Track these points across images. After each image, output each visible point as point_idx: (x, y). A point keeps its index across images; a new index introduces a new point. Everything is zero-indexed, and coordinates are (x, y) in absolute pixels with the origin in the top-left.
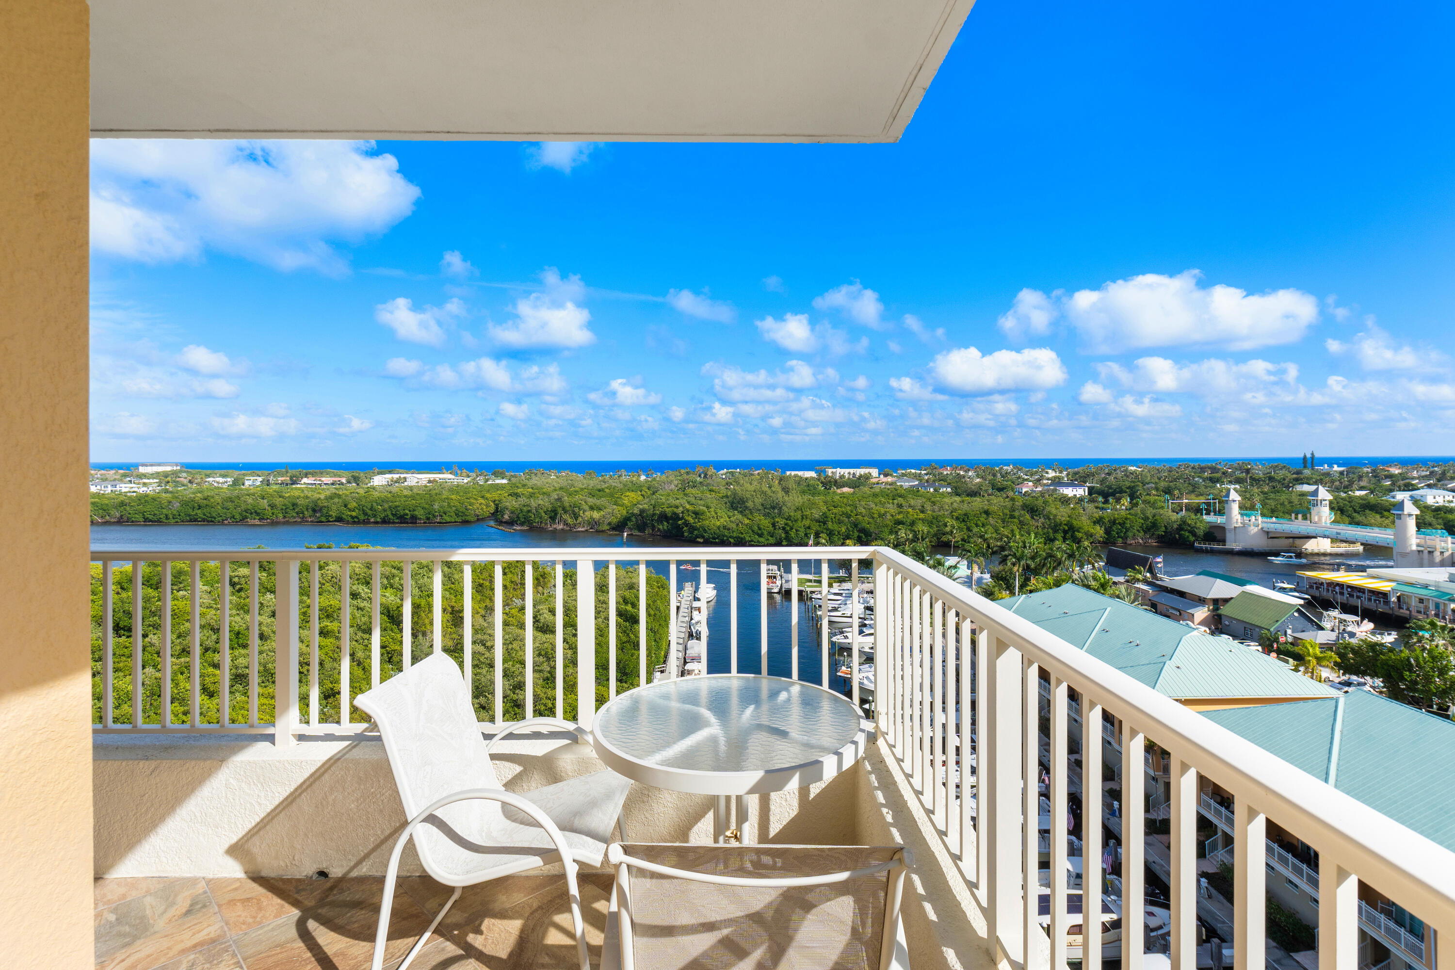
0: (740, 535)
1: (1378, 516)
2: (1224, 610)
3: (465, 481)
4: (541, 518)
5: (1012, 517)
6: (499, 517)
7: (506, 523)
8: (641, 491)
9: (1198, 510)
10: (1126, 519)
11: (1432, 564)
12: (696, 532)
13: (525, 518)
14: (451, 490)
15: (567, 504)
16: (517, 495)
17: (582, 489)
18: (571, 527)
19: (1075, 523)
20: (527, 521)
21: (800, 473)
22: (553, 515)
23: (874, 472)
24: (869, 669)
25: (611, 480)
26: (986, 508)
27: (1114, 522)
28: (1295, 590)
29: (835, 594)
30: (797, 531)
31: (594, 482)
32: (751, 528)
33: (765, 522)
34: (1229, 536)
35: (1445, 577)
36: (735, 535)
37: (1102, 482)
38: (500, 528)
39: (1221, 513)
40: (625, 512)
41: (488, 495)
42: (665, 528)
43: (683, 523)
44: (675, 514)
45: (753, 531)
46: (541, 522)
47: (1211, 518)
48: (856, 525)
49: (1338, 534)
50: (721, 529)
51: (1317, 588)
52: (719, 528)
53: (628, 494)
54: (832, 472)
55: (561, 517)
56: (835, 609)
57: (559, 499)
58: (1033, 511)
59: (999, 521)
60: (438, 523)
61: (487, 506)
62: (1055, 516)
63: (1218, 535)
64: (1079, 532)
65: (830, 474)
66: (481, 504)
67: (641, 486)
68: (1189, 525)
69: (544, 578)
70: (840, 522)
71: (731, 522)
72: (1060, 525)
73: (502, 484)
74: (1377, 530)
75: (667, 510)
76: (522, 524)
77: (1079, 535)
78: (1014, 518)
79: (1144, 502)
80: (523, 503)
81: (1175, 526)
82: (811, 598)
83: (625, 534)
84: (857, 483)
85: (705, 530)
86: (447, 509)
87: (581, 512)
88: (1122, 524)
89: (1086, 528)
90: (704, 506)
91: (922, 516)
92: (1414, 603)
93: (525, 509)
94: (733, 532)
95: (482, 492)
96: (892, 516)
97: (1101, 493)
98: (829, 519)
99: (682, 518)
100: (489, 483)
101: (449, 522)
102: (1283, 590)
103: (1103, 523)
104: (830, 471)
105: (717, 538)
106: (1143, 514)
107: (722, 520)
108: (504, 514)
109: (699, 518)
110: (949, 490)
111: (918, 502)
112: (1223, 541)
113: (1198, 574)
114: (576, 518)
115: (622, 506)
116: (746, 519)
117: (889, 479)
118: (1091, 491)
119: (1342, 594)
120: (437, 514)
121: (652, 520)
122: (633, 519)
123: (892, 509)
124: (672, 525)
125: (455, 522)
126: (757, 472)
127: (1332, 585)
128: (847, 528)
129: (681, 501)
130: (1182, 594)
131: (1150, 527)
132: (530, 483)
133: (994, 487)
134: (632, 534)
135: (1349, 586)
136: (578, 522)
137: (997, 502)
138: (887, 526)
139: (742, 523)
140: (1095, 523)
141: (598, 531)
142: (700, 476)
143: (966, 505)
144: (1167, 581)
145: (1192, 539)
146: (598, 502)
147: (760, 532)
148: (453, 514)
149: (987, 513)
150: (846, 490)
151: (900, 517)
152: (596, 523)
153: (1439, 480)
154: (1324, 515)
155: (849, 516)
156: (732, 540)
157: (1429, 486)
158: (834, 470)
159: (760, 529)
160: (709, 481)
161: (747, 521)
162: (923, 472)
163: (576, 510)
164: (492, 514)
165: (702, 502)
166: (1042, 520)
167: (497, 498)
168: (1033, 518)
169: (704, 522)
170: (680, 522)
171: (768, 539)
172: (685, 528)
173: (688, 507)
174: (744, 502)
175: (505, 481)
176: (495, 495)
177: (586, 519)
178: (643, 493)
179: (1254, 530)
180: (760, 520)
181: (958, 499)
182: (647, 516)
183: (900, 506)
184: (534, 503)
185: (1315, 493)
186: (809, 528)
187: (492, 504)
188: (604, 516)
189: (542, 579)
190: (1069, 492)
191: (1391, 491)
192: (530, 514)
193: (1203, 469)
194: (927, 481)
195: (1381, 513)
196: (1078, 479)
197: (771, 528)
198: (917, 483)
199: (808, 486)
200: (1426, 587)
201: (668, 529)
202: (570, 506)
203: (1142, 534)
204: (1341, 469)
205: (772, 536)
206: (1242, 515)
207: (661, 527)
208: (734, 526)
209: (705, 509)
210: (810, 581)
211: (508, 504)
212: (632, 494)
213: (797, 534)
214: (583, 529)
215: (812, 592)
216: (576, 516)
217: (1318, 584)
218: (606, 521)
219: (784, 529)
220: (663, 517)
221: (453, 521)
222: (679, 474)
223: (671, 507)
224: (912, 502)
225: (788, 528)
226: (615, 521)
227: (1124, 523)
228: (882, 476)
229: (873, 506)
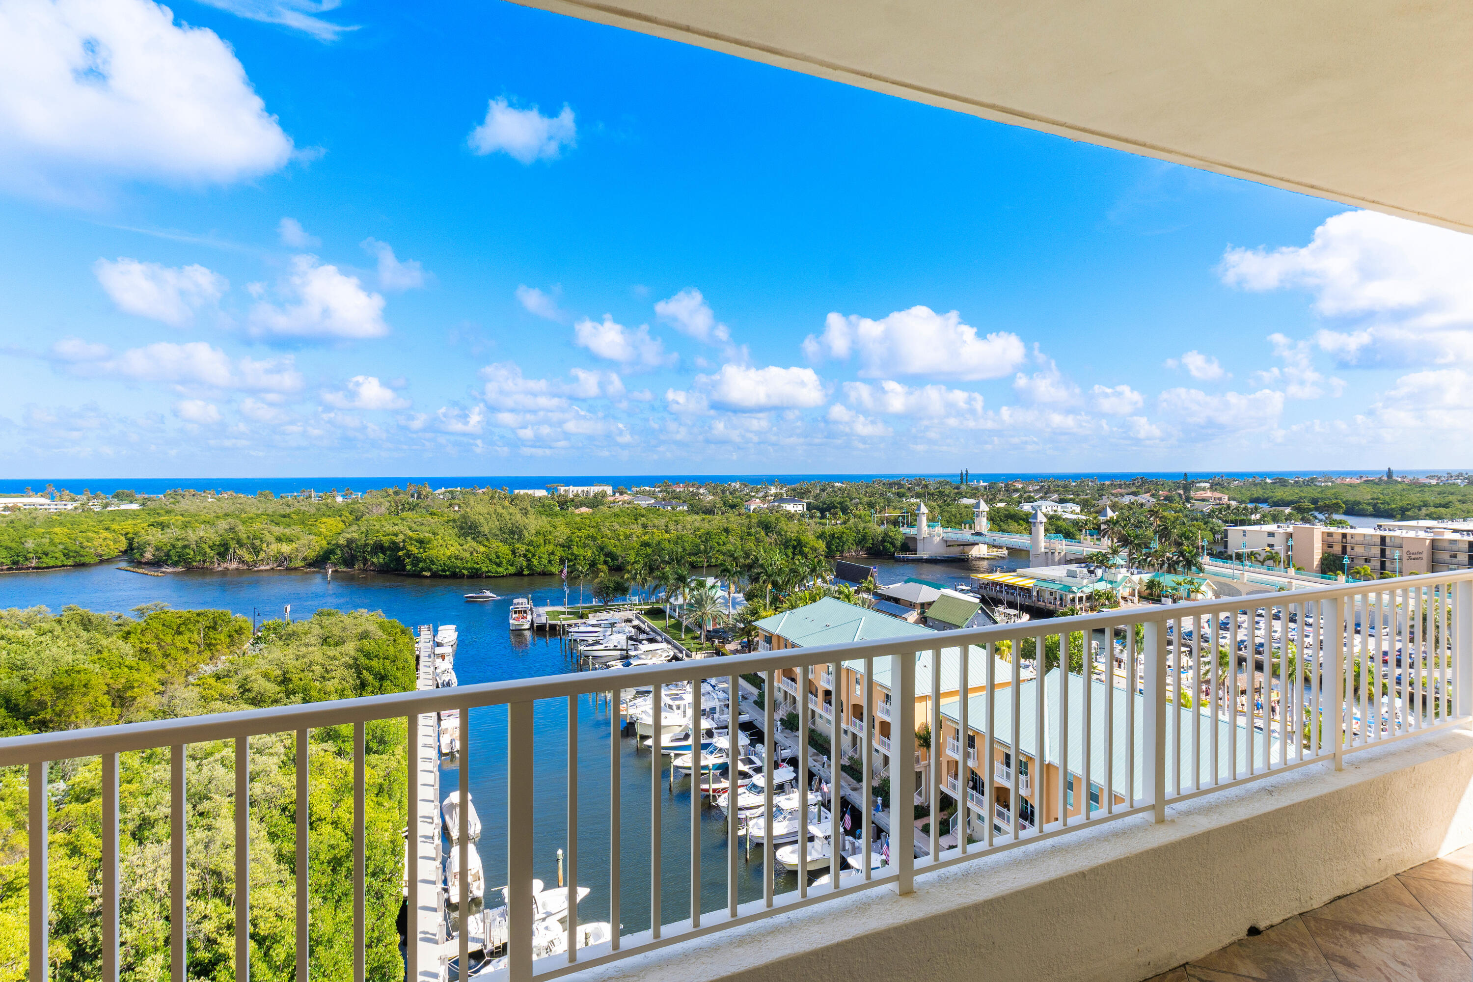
0: (475, 566)
1: (1016, 524)
2: (929, 613)
3: (70, 507)
4: (204, 555)
5: (750, 534)
6: (137, 556)
7: (149, 564)
8: (340, 516)
9: (895, 523)
10: (843, 533)
11: (1053, 564)
12: (421, 565)
13: (179, 556)
14: (50, 522)
15: (243, 536)
16: (163, 526)
17: (258, 516)
18: (250, 568)
19: (802, 538)
20: (182, 560)
21: (530, 492)
22: (223, 551)
23: (609, 490)
24: (644, 703)
25: (295, 502)
26: (726, 525)
27: (833, 536)
28: (970, 591)
29: (593, 626)
30: (540, 557)
31: (275, 505)
32: (487, 556)
33: (504, 550)
34: (920, 546)
35: (1065, 573)
36: (469, 565)
37: (816, 497)
38: (141, 571)
39: (911, 525)
40: (324, 543)
41: (115, 526)
42: (381, 561)
43: (404, 554)
44: (394, 543)
45: (490, 560)
46: (204, 561)
47: (905, 530)
48: (601, 549)
49: (994, 540)
50: (453, 560)
51: (985, 588)
52: (449, 558)
53: (324, 520)
54: (565, 491)
55: (235, 552)
56: (597, 643)
57: (231, 529)
58: (767, 527)
59: (738, 539)
60: (33, 568)
61: (115, 541)
62: (786, 532)
63: (911, 545)
64: (805, 547)
65: (563, 493)
66: (105, 539)
67: (340, 510)
68: (890, 537)
69: (240, 635)
70: (585, 546)
71: (464, 550)
72: (790, 541)
73: (134, 511)
74: (1018, 536)
75: (383, 538)
76: (175, 564)
77: (806, 550)
78: (751, 535)
79: (855, 517)
80: (175, 536)
81: (880, 538)
82: (568, 632)
83: (330, 571)
84: (595, 502)
85: (433, 563)
86: (47, 548)
87: (265, 545)
88: (840, 538)
89: (811, 543)
90: (429, 532)
91: (667, 536)
92: (1047, 595)
93: (180, 544)
94: (467, 562)
95: (105, 522)
96: (638, 537)
97: (817, 508)
98: (575, 543)
99: (404, 548)
100: (109, 509)
101: (53, 567)
102: (962, 591)
103: (825, 537)
104: (562, 489)
105: (448, 570)
106: (856, 528)
107: (453, 549)
108: (144, 552)
109: (424, 548)
110: (685, 508)
111: (661, 522)
112: (915, 551)
113: (906, 582)
114: (257, 554)
115: (319, 535)
116: (481, 547)
117: (626, 497)
118: (809, 507)
119: (1001, 592)
120: (31, 555)
121: (364, 552)
122: (339, 552)
123: (637, 529)
124: (389, 557)
125: (63, 566)
126: (480, 491)
127: (995, 584)
128: (593, 552)
129: (401, 527)
130: (897, 600)
131: (861, 541)
132: (178, 508)
133: (725, 503)
134: (336, 571)
135: (1006, 585)
136: (260, 558)
137: (733, 520)
138: (633, 548)
139: (477, 551)
140: (818, 538)
141: (289, 569)
142: (412, 496)
143: (706, 524)
144: (884, 590)
145: (892, 549)
146: (288, 531)
147: (498, 561)
148: (59, 555)
149: (727, 531)
150: (584, 510)
151: (646, 538)
152: (285, 558)
153: (1046, 494)
154: (983, 524)
155: (594, 539)
156: (466, 572)
157: (1041, 498)
158: (567, 488)
159: (498, 557)
160: (428, 502)
161: (482, 549)
162: (657, 490)
163: (257, 542)
164: (125, 552)
165: (426, 528)
166: (775, 537)
167: (131, 531)
168: (767, 535)
169: (431, 552)
170: (400, 553)
171: (507, 569)
172: (407, 560)
173: (410, 534)
174: (477, 527)
175: (135, 506)
176: (128, 526)
177: (272, 553)
178: (343, 518)
179: (937, 539)
180: (498, 547)
181: (696, 517)
182: (357, 547)
183: (645, 526)
184: (192, 537)
185: (977, 505)
186: (552, 553)
187: (123, 538)
188: (297, 550)
189: (236, 636)
190: (791, 508)
191: (1020, 503)
192: (187, 551)
193: (891, 485)
194: (664, 499)
195: (1017, 522)
196: (797, 495)
197: (510, 556)
198: (653, 501)
199: (543, 506)
200: (1054, 582)
201: (386, 563)
202: (249, 537)
203: (855, 547)
204: (985, 484)
205: (511, 565)
206: (929, 526)
207: (375, 560)
208: (468, 555)
209: (431, 536)
210: (563, 613)
211: (150, 537)
212: (330, 521)
213: (540, 562)
214: (268, 567)
215: (570, 625)
216: (256, 551)
217: (986, 585)
218: (301, 556)
219: (525, 556)
220: (379, 548)
221: (60, 564)
222: (385, 494)
223: (389, 535)
224: (656, 522)
225: (530, 555)
226: (312, 555)
227: (841, 537)
228: (617, 494)
229: (617, 527)
